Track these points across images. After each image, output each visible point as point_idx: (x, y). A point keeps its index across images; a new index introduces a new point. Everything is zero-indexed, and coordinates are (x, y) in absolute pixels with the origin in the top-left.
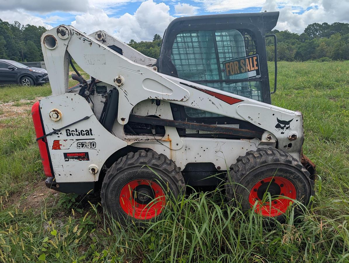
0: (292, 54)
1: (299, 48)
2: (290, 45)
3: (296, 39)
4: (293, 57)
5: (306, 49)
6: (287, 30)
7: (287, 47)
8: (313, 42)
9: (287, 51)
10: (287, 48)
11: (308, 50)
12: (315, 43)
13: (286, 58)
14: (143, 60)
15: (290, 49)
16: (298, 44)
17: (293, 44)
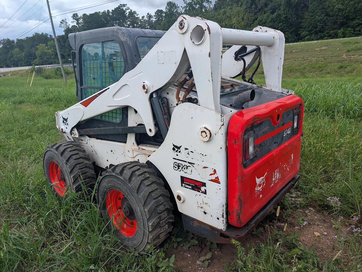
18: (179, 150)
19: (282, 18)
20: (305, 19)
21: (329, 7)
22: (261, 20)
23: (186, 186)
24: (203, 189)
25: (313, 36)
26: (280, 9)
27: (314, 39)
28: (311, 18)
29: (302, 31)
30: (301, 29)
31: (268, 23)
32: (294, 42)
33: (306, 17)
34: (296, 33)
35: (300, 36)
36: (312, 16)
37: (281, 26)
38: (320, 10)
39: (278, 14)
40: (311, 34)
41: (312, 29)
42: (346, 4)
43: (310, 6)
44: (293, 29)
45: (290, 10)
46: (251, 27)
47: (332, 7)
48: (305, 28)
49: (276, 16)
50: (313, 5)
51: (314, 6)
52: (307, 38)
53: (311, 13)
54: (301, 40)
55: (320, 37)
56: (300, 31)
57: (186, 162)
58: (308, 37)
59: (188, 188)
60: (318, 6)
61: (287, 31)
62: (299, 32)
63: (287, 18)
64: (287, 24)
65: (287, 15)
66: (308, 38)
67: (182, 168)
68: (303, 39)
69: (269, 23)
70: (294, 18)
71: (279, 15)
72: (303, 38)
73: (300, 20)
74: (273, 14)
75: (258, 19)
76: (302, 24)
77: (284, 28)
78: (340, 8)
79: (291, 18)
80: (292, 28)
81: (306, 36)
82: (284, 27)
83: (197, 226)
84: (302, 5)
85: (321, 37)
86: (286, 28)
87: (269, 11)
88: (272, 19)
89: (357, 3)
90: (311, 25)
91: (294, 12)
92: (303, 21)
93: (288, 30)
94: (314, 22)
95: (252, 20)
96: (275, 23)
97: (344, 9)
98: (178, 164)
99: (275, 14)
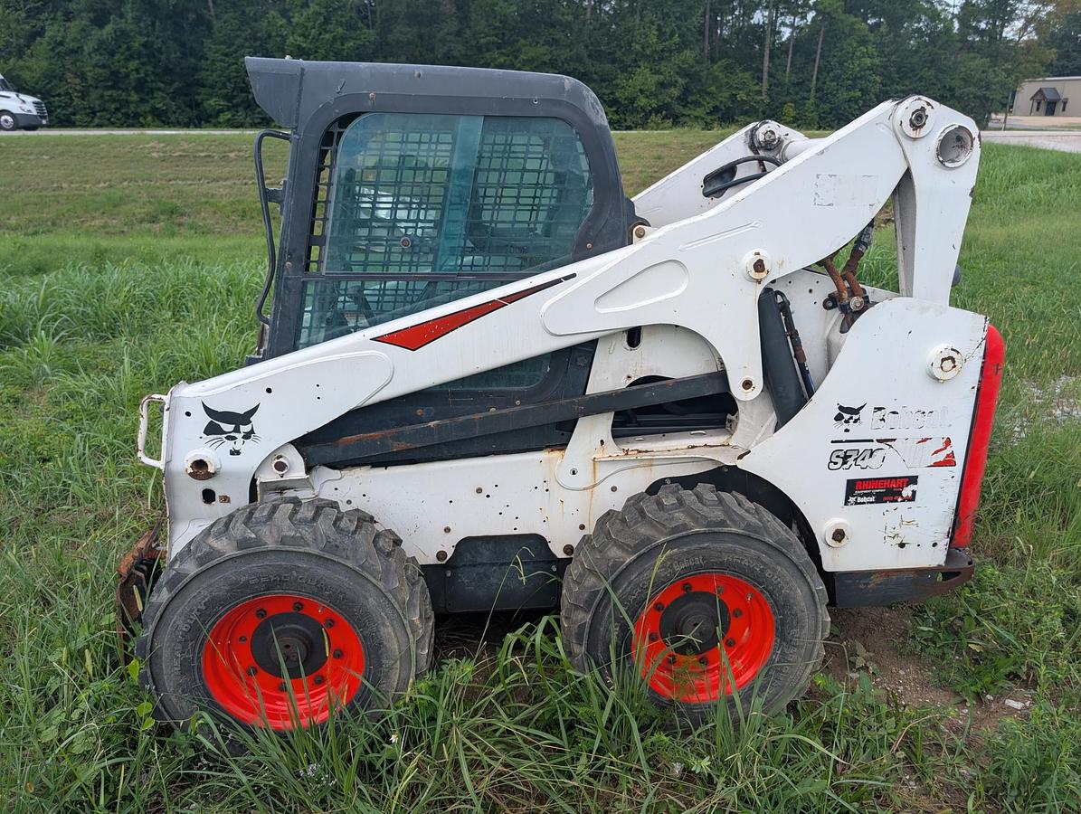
18: (855, 417)
19: (137, 45)
20: (207, 59)
21: (270, 36)
22: (59, 39)
23: (859, 500)
24: (907, 492)
25: (240, 113)
26: (121, 16)
27: (247, 125)
28: (227, 59)
29: (205, 94)
30: (202, 90)
31: (89, 54)
32: (187, 126)
33: (210, 55)
34: (187, 99)
35: (201, 109)
36: (226, 55)
37: (137, 70)
38: (246, 39)
39: (120, 31)
40: (233, 106)
41: (235, 93)
42: (313, 38)
43: (217, 24)
44: (176, 85)
45: (158, 24)
46: (25, 57)
47: (278, 39)
48: (212, 87)
49: (113, 35)
50: (225, 23)
51: (229, 28)
52: (223, 117)
53: (222, 46)
54: (209, 122)
55: (261, 118)
56: (199, 94)
57: (872, 441)
58: (227, 115)
59: (864, 503)
60: (239, 29)
61: (159, 89)
62: (196, 97)
63: (152, 47)
64: (154, 67)
65: (150, 39)
66: (226, 117)
67: (856, 459)
68: (214, 121)
69: (93, 55)
70: (175, 53)
71: (122, 36)
72: (210, 116)
73: (193, 61)
74: (101, 27)
75: (48, 34)
76: (203, 74)
77: (148, 79)
78: (299, 45)
79: (164, 49)
80: (174, 82)
81: (222, 111)
82: (147, 75)
83: (877, 584)
84: (192, 16)
85: (263, 119)
86: (153, 78)
87: (84, 14)
88: (102, 42)
89: (339, 41)
90: (229, 80)
91: (169, 33)
92: (204, 64)
93: (162, 85)
94: (235, 74)
95: (24, 33)
96: (116, 58)
97: (310, 49)
98: (845, 453)
99: (109, 28)
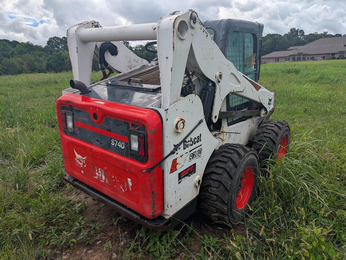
0: (43, 66)
1: (48, 60)
2: (38, 57)
3: (42, 51)
4: (44, 69)
5: (55, 61)
6: (29, 42)
7: (35, 58)
8: (60, 54)
9: (36, 63)
10: (36, 60)
11: (58, 62)
12: (62, 55)
13: (37, 70)
14: (136, 60)
15: (39, 61)
16: (45, 56)
17: (40, 56)
